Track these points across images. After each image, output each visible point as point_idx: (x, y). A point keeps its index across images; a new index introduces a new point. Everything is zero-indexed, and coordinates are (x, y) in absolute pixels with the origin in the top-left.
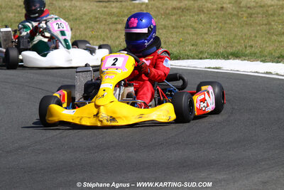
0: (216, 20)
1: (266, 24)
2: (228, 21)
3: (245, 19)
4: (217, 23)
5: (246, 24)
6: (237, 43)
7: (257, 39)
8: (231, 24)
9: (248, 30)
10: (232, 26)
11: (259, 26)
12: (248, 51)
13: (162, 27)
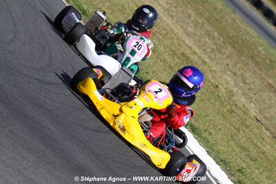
0: (204, 91)
1: (236, 128)
2: (212, 100)
3: (225, 110)
4: (203, 93)
5: (223, 115)
6: (203, 122)
7: (220, 132)
8: (212, 103)
9: (220, 120)
10: (211, 106)
11: (231, 125)
12: (205, 135)
13: (163, 59)
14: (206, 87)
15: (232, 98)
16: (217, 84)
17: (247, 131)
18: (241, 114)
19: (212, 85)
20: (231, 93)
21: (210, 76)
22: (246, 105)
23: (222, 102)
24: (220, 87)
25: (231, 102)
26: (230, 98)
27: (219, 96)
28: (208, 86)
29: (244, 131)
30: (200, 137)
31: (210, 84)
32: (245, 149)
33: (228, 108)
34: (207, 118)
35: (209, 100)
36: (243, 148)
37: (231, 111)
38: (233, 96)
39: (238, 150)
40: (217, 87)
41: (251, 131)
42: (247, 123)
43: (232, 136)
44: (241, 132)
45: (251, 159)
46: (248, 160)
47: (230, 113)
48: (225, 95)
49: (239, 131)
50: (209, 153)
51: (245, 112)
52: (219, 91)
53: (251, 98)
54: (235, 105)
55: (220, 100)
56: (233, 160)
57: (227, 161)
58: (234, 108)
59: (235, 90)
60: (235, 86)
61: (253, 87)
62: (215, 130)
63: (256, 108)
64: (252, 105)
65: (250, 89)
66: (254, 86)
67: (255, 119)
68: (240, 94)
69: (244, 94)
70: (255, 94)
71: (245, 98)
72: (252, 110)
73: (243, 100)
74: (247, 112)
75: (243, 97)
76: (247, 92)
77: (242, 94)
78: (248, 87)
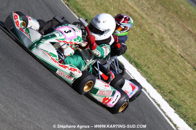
14: (145, 35)
15: (163, 42)
16: (152, 32)
17: (174, 64)
18: (170, 53)
19: (149, 33)
20: (162, 39)
21: (147, 27)
22: (173, 46)
23: (156, 45)
24: (154, 34)
25: (163, 45)
26: (161, 42)
27: (154, 41)
28: (146, 34)
29: (172, 65)
30: (141, 70)
31: (147, 33)
32: (173, 77)
33: (161, 49)
34: (146, 57)
35: (147, 44)
36: (172, 77)
37: (163, 51)
38: (163, 40)
39: (168, 78)
40: (152, 34)
41: (178, 64)
42: (175, 59)
43: (164, 69)
44: (171, 66)
45: (178, 85)
46: (176, 85)
47: (162, 52)
48: (158, 40)
49: (169, 65)
50: (148, 81)
51: (172, 52)
52: (154, 37)
53: (177, 41)
54: (166, 47)
55: (155, 44)
56: (166, 85)
57: (161, 86)
58: (164, 48)
59: (165, 36)
60: (165, 34)
61: (178, 34)
62: (152, 65)
63: (180, 48)
64: (178, 46)
65: (175, 35)
66: (178, 32)
67: (180, 56)
68: (169, 39)
69: (171, 39)
70: (179, 39)
71: (173, 41)
72: (178, 50)
73: (171, 43)
74: (174, 51)
75: (171, 40)
76: (173, 37)
77: (170, 39)
78: (174, 34)
